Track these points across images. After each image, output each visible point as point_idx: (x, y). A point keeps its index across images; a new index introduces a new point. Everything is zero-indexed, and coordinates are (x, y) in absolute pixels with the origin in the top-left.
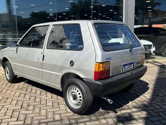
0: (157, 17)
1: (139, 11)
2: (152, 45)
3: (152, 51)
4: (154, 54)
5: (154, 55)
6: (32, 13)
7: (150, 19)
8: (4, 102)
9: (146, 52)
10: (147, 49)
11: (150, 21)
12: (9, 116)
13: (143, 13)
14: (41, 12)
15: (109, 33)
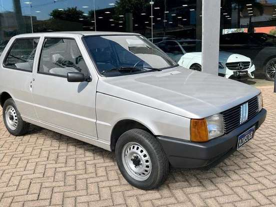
0: (261, 14)
1: (233, 5)
2: (249, 62)
3: (249, 72)
4: (253, 77)
5: (253, 79)
6: (53, 11)
7: (250, 18)
8: (22, 152)
9: (241, 73)
10: (241, 68)
11: (250, 22)
12: (31, 170)
13: (238, 9)
14: (70, 9)
15: (181, 43)
